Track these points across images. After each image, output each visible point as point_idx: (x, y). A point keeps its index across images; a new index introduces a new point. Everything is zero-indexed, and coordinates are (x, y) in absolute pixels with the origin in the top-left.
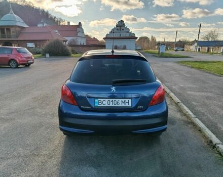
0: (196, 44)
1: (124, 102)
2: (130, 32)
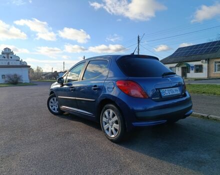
1: (176, 90)
2: (20, 60)
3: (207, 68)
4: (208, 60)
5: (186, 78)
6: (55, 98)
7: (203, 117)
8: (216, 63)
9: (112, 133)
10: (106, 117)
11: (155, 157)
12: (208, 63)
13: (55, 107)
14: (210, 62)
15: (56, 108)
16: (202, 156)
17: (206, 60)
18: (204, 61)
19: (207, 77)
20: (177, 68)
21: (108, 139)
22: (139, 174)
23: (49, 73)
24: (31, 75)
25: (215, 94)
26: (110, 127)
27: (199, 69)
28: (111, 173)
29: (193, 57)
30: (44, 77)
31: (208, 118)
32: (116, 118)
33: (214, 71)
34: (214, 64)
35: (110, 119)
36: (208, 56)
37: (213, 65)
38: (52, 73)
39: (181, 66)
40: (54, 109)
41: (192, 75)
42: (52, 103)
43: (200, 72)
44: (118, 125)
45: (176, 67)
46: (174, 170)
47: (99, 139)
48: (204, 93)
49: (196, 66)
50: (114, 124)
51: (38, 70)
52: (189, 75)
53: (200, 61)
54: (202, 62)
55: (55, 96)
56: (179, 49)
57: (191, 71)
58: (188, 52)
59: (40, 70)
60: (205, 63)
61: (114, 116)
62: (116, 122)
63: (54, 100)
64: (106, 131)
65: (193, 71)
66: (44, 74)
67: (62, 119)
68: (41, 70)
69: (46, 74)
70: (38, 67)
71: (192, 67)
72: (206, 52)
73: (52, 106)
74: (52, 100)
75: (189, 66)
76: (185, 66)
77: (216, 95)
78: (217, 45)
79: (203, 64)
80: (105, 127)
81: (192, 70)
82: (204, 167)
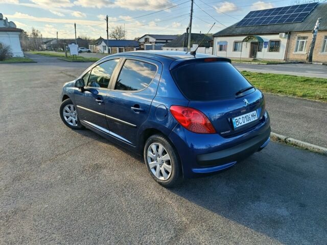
0: (103, 44)
1: (253, 116)
2: (4, 18)
3: (285, 45)
4: (289, 34)
5: (255, 60)
6: (72, 106)
7: (279, 139)
8: (299, 38)
9: (161, 174)
10: (152, 151)
11: (219, 212)
12: (289, 38)
13: (73, 118)
14: (291, 37)
15: (74, 120)
16: (278, 210)
17: (286, 33)
18: (284, 34)
19: (283, 59)
20: (245, 43)
21: (156, 180)
22: (200, 243)
23: (53, 39)
24: (24, 43)
25: (294, 95)
26: (158, 166)
27: (275, 46)
28: (164, 242)
29: (269, 27)
30: (45, 46)
31: (285, 141)
32: (167, 157)
33: (295, 50)
34: (296, 39)
35: (159, 156)
36: (290, 27)
37: (294, 41)
38: (57, 39)
39: (251, 41)
40: (71, 121)
41: (264, 54)
42: (66, 112)
43: (275, 51)
44: (171, 167)
45: (243, 41)
46: (245, 236)
47: (142, 179)
48: (280, 92)
49: (271, 41)
50: (165, 164)
51: (34, 34)
52: (259, 55)
53: (278, 34)
54: (281, 37)
55: (72, 103)
56: (251, 13)
57: (263, 49)
58: (262, 19)
59: (37, 35)
60: (285, 38)
61: (164, 153)
62: (168, 162)
63: (69, 107)
64: (153, 170)
65: (266, 49)
66: (45, 41)
67: (85, 138)
68: (39, 35)
69: (48, 41)
70: (34, 30)
71: (266, 43)
72: (288, 20)
73: (67, 117)
74: (67, 108)
75: (261, 40)
76: (257, 41)
77: (296, 97)
78: (306, 10)
79: (281, 40)
80: (151, 164)
81: (265, 47)
82: (280, 230)
